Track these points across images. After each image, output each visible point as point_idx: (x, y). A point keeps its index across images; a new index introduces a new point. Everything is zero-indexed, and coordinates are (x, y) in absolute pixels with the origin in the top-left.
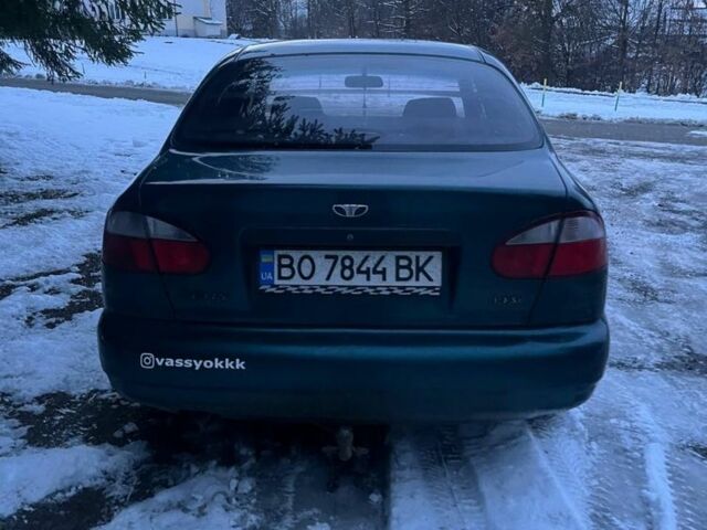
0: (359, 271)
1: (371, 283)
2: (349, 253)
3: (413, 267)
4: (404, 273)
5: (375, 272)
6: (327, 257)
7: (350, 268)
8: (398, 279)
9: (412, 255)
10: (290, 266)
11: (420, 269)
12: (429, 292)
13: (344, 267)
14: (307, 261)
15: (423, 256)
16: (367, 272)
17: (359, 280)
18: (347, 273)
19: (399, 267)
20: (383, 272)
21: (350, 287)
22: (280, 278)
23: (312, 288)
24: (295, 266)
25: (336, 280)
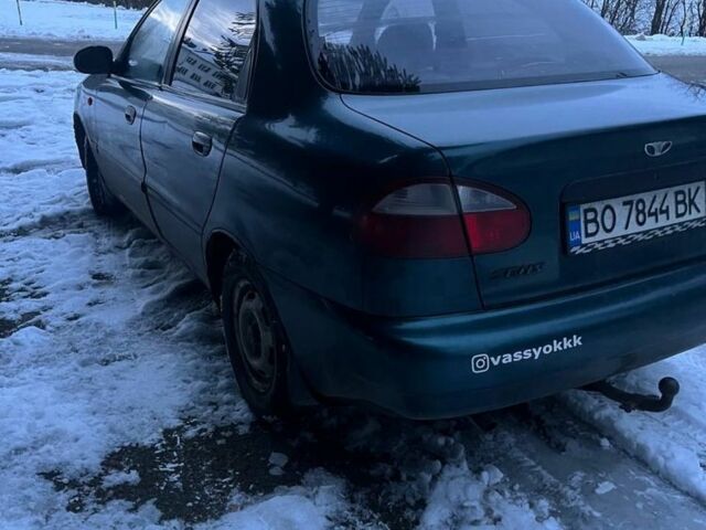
0: (650, 215)
1: (660, 225)
2: (640, 196)
3: (687, 201)
4: (681, 208)
5: (662, 212)
6: (625, 204)
7: (643, 211)
8: (678, 216)
9: (685, 188)
10: (594, 220)
11: (692, 202)
12: (699, 224)
13: (639, 212)
14: (608, 212)
15: (693, 187)
16: (655, 214)
17: (650, 224)
18: (641, 218)
19: (677, 203)
20: (667, 211)
21: (645, 233)
22: (587, 235)
23: (615, 240)
24: (599, 219)
25: (634, 228)
